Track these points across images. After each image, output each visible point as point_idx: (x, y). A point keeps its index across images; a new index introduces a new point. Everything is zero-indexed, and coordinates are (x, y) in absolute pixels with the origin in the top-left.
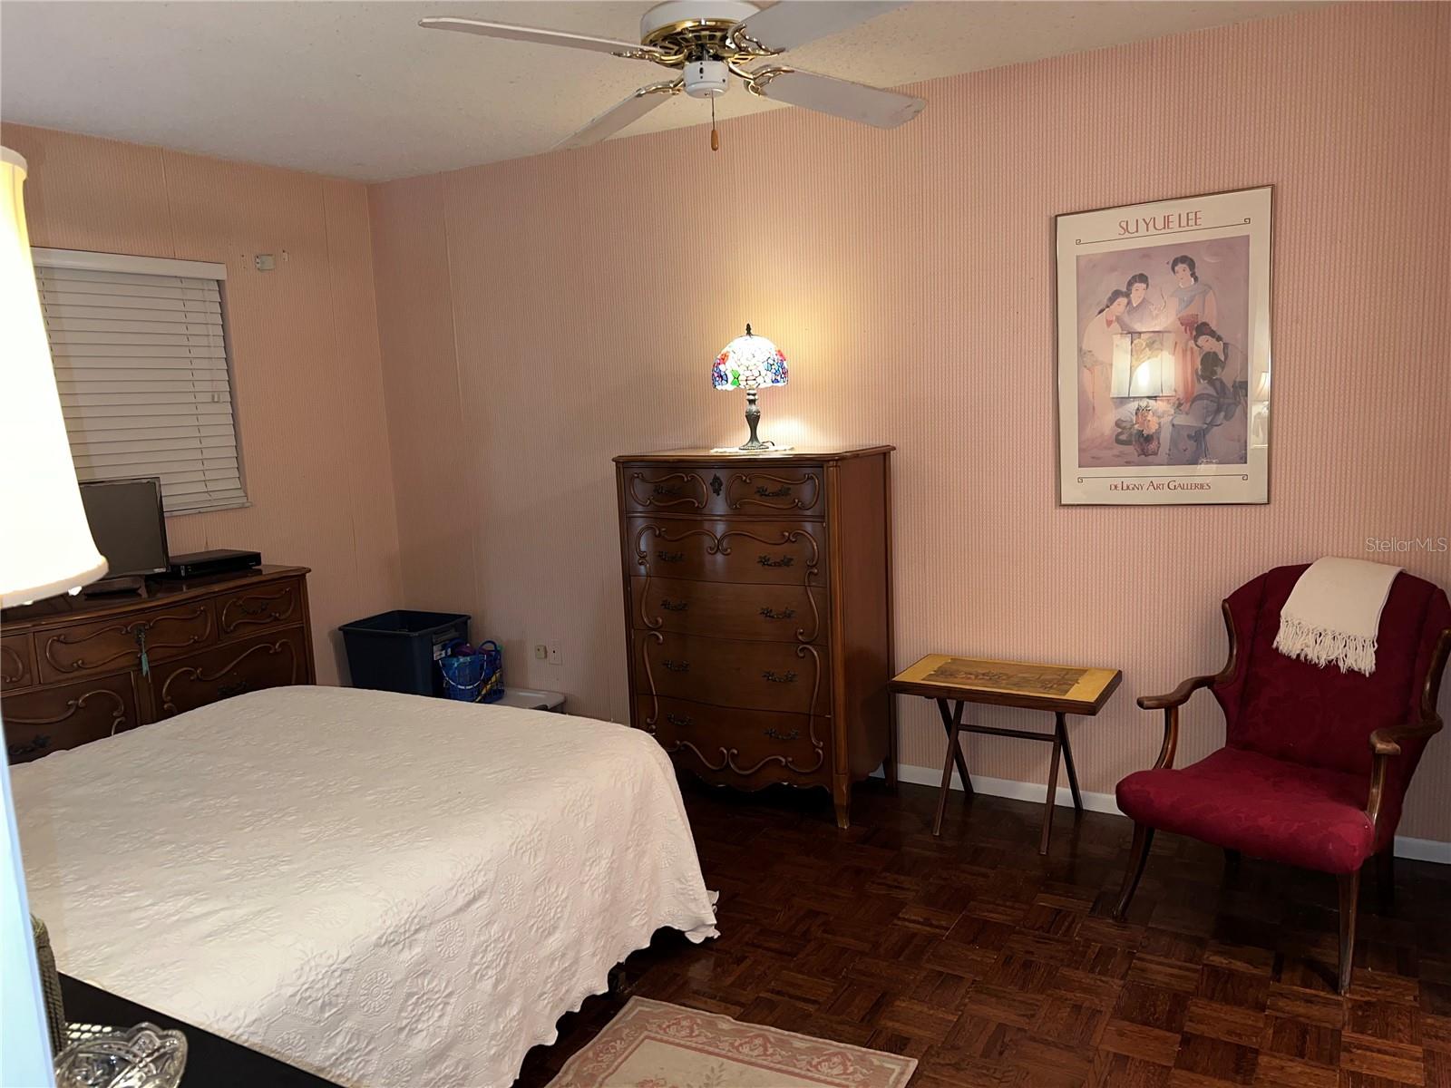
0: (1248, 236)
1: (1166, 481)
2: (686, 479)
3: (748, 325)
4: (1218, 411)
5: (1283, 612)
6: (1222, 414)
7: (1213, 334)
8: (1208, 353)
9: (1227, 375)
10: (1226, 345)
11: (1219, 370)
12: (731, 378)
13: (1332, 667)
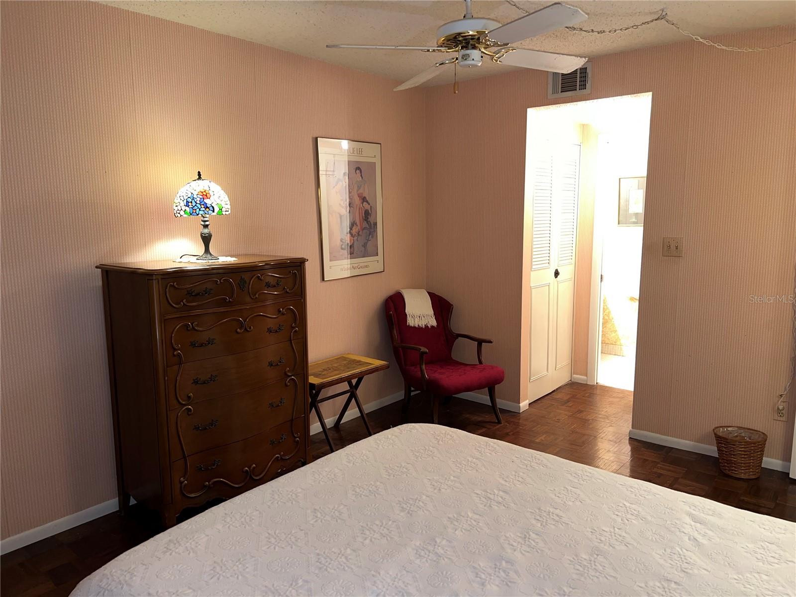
0: (375, 163)
1: (357, 265)
2: (219, 282)
3: (199, 172)
4: (370, 234)
5: (406, 311)
6: (371, 236)
7: (367, 202)
8: (366, 210)
9: (371, 219)
10: (371, 207)
11: (369, 217)
12: (216, 210)
13: (426, 327)
